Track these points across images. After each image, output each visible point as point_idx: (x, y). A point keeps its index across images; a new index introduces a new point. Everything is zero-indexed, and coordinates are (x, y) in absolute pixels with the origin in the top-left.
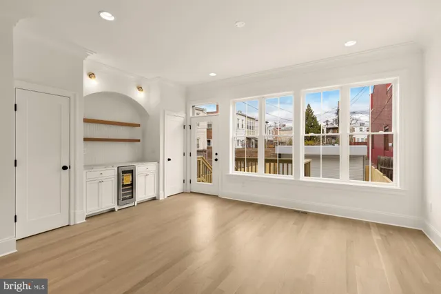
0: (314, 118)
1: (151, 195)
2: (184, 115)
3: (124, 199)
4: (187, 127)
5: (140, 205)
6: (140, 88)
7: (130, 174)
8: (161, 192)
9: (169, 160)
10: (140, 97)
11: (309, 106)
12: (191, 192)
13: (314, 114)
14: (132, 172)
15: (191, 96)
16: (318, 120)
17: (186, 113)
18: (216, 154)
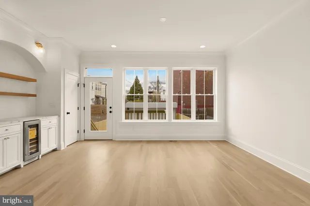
0: (140, 85)
1: (54, 146)
2: (78, 75)
3: (31, 153)
4: (81, 85)
5: (45, 157)
6: (38, 44)
7: (35, 129)
8: (62, 143)
9: (68, 113)
10: (38, 52)
11: (137, 77)
12: (85, 140)
13: (140, 83)
14: (37, 126)
15: (84, 59)
16: (142, 86)
17: (80, 73)
18: (111, 108)
